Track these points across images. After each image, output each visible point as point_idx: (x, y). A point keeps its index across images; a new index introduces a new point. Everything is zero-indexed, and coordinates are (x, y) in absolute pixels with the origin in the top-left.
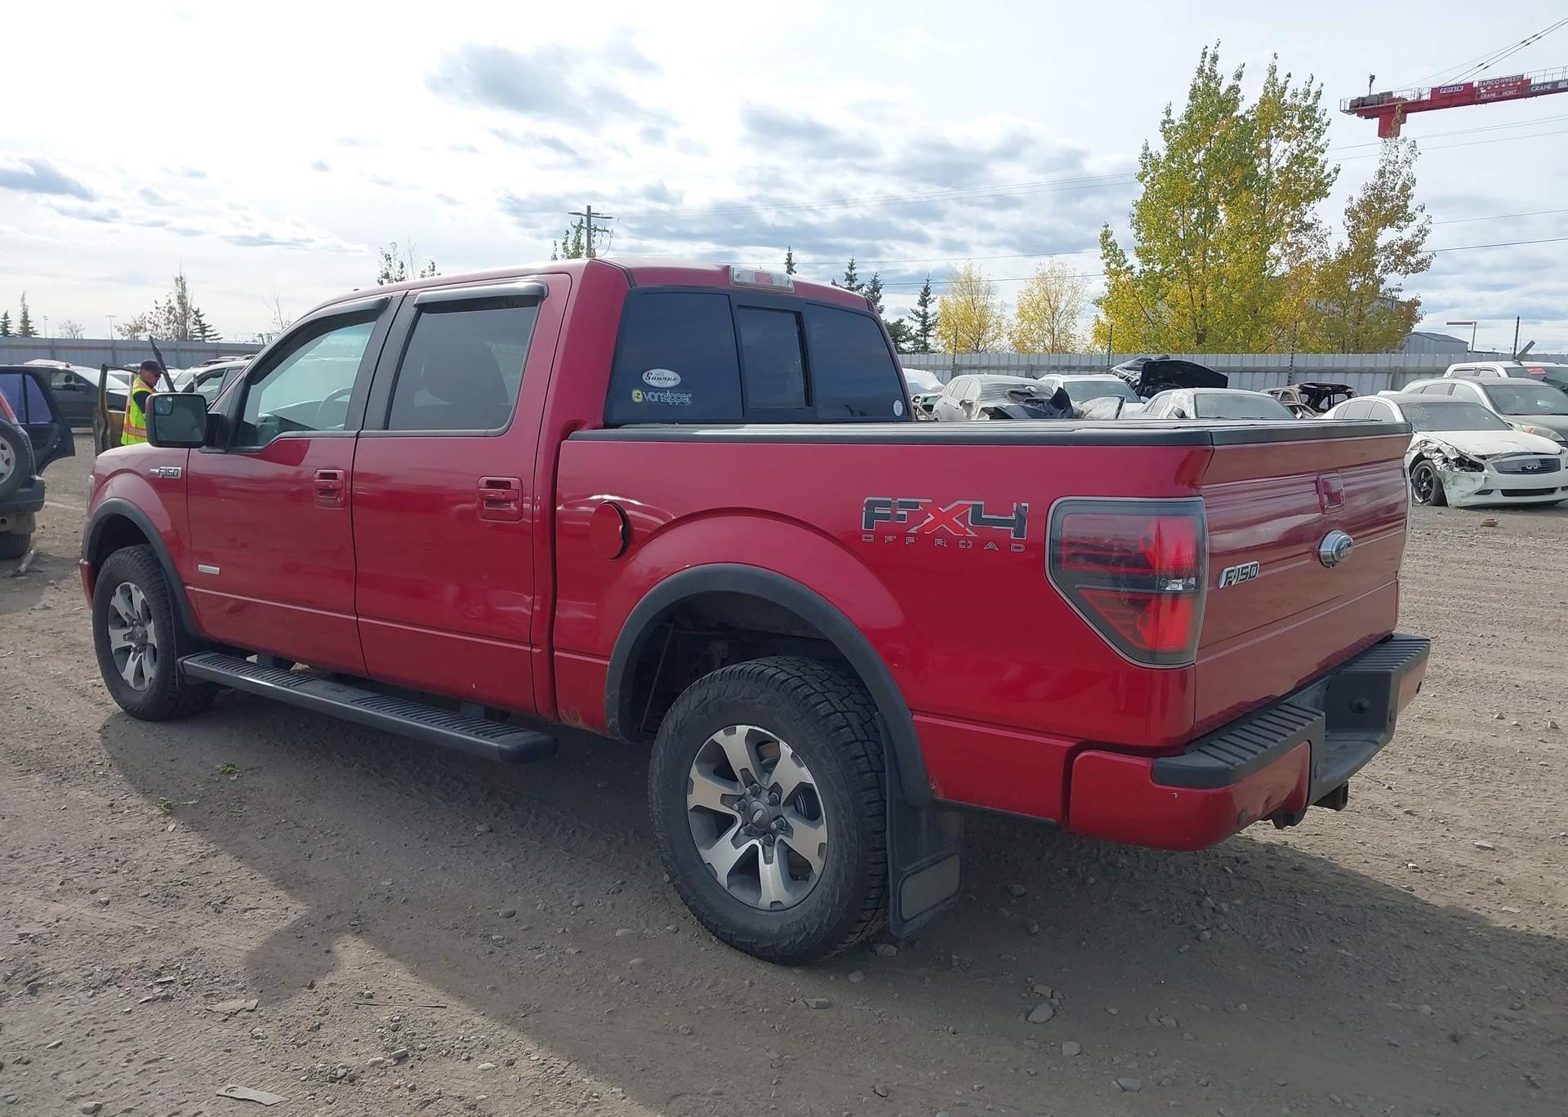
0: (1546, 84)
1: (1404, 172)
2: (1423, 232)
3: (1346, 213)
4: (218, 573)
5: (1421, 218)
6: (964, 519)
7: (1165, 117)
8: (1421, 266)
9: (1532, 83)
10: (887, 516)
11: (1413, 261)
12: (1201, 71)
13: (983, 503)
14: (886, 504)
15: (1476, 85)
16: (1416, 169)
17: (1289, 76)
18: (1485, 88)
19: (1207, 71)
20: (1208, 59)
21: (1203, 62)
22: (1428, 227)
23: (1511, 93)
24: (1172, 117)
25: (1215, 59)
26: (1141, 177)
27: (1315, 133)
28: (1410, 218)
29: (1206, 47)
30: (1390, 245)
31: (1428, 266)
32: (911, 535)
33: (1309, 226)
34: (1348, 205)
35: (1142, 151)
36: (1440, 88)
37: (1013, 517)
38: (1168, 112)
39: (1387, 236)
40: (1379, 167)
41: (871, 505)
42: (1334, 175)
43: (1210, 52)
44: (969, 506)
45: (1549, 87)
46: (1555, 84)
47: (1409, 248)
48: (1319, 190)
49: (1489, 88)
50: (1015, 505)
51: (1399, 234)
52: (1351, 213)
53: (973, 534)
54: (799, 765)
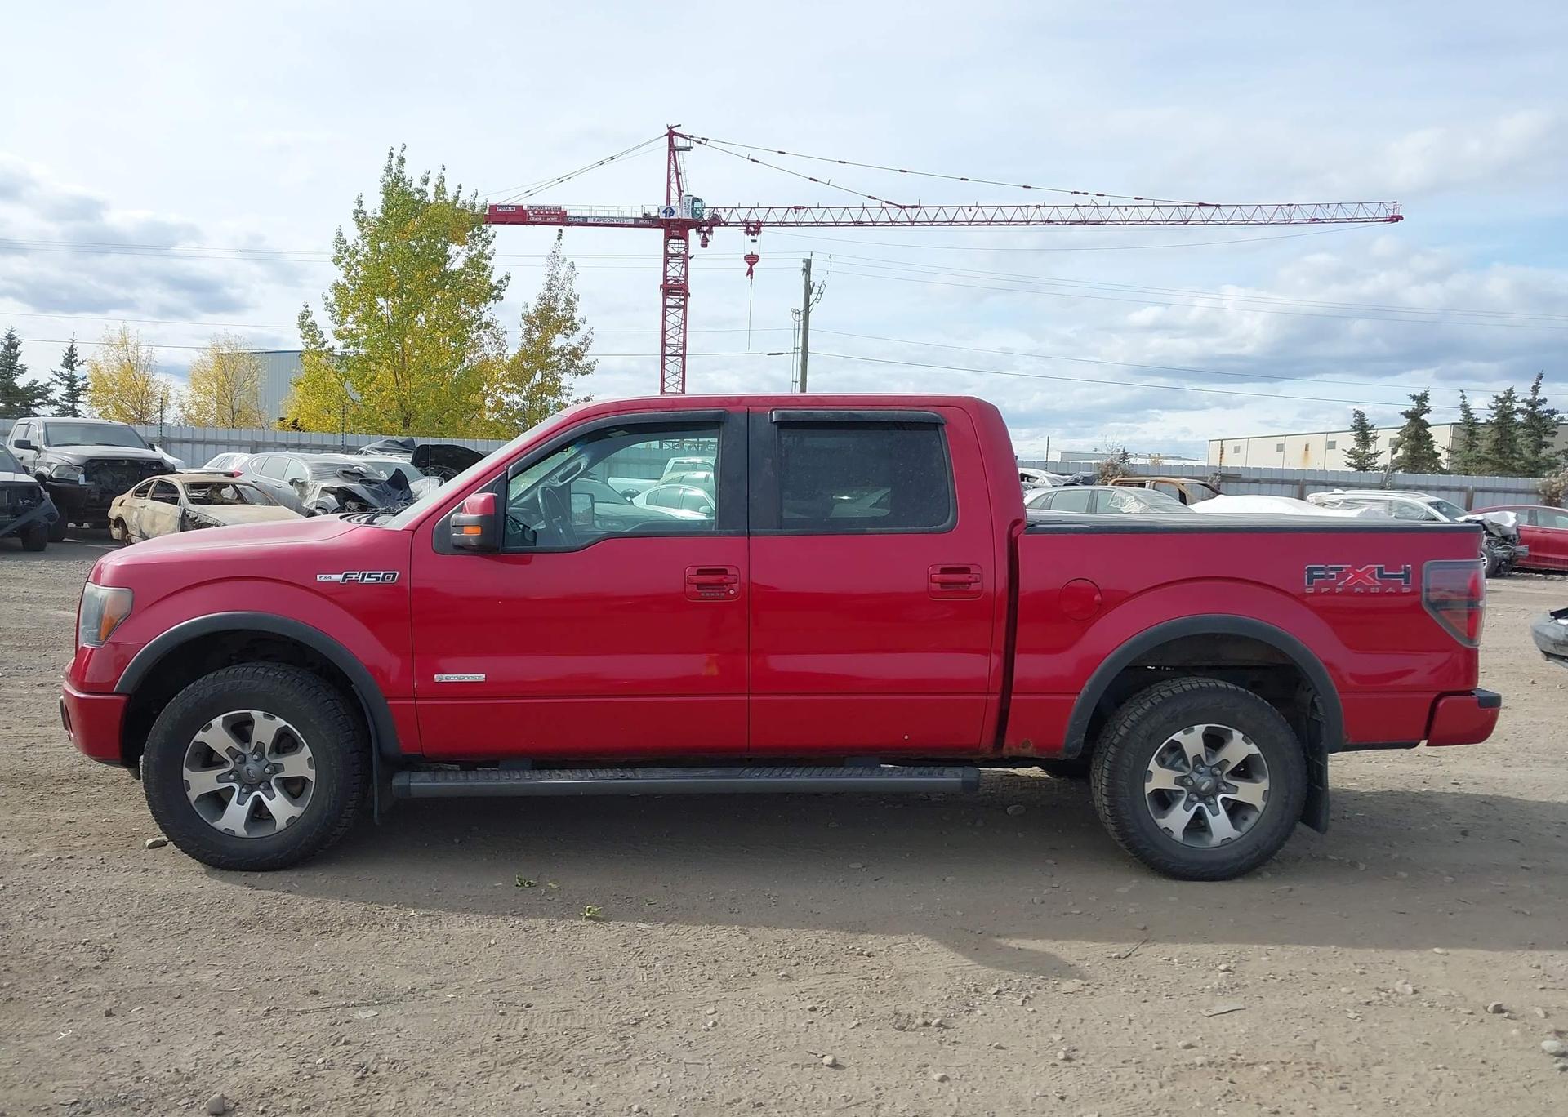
0: (579, 217)
1: (567, 286)
2: (587, 341)
3: (523, 318)
4: (484, 680)
5: (584, 328)
6: (1372, 575)
7: (357, 207)
8: (586, 370)
9: (568, 214)
10: (1322, 577)
11: (581, 364)
12: (389, 169)
13: (1383, 566)
14: (1322, 569)
15: (525, 208)
16: (577, 286)
17: (460, 187)
18: (533, 212)
19: (395, 171)
20: (395, 160)
21: (390, 162)
22: (590, 337)
23: (553, 219)
24: (363, 208)
25: (402, 161)
26: (337, 261)
27: (484, 242)
28: (575, 327)
29: (393, 149)
30: (562, 349)
31: (592, 370)
32: (1339, 587)
33: (488, 325)
34: (524, 311)
35: (336, 236)
36: (496, 206)
37: (1402, 573)
38: (360, 203)
39: (558, 341)
40: (546, 279)
41: (1311, 570)
42: (505, 281)
43: (396, 153)
44: (1375, 568)
45: (581, 220)
46: (585, 218)
47: (576, 353)
48: (493, 293)
49: (536, 212)
50: (1403, 566)
51: (568, 341)
52: (527, 317)
53: (1379, 584)
54: (1249, 743)
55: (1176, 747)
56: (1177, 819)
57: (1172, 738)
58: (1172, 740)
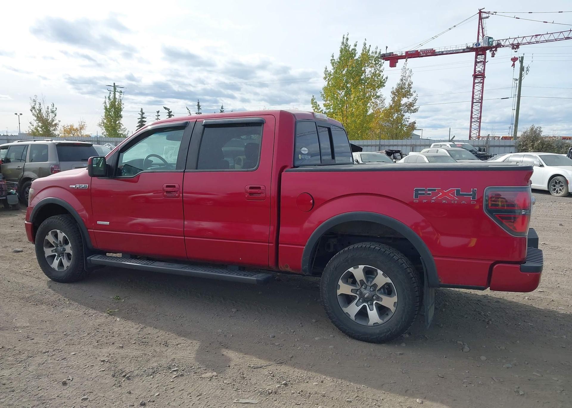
0: (440, 52)
1: (409, 79)
2: (415, 100)
3: (391, 93)
4: (109, 224)
5: (415, 95)
6: (453, 194)
7: (332, 58)
8: (415, 111)
9: (436, 51)
10: (423, 194)
11: (413, 109)
12: (343, 43)
13: (460, 189)
14: (423, 190)
15: (419, 51)
16: (412, 79)
17: (370, 46)
18: (422, 52)
19: (345, 43)
20: (345, 39)
21: (343, 40)
22: (417, 98)
23: (430, 54)
24: (334, 58)
25: (347, 39)
26: (325, 78)
27: (380, 66)
28: (411, 95)
29: (344, 35)
30: (406, 103)
31: (417, 111)
32: (433, 200)
33: (378, 97)
34: (392, 90)
35: (325, 69)
36: (408, 51)
37: (472, 193)
38: (333, 56)
39: (404, 101)
40: (401, 77)
41: (417, 191)
42: (386, 79)
43: (345, 37)
44: (455, 190)
45: (441, 53)
46: (443, 52)
47: (411, 105)
48: (381, 84)
49: (423, 52)
50: (472, 189)
51: (408, 100)
52: (393, 93)
53: (457, 199)
54: (386, 277)
55: (351, 276)
56: (353, 310)
57: (348, 270)
58: (348, 271)
